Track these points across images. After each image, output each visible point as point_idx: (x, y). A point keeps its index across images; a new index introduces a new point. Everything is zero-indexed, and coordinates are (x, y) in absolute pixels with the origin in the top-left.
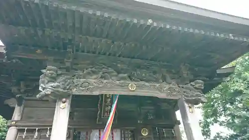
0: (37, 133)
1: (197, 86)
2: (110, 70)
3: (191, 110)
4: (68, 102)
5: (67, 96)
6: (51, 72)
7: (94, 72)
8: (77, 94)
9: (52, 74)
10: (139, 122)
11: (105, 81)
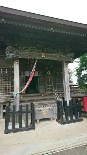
0: (2, 71)
1: (71, 55)
2: (34, 47)
3: (66, 66)
4: (19, 61)
5: (18, 59)
6: (11, 49)
7: (27, 49)
8: (21, 58)
9: (11, 50)
10: (47, 68)
11: (32, 53)
